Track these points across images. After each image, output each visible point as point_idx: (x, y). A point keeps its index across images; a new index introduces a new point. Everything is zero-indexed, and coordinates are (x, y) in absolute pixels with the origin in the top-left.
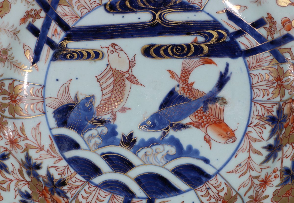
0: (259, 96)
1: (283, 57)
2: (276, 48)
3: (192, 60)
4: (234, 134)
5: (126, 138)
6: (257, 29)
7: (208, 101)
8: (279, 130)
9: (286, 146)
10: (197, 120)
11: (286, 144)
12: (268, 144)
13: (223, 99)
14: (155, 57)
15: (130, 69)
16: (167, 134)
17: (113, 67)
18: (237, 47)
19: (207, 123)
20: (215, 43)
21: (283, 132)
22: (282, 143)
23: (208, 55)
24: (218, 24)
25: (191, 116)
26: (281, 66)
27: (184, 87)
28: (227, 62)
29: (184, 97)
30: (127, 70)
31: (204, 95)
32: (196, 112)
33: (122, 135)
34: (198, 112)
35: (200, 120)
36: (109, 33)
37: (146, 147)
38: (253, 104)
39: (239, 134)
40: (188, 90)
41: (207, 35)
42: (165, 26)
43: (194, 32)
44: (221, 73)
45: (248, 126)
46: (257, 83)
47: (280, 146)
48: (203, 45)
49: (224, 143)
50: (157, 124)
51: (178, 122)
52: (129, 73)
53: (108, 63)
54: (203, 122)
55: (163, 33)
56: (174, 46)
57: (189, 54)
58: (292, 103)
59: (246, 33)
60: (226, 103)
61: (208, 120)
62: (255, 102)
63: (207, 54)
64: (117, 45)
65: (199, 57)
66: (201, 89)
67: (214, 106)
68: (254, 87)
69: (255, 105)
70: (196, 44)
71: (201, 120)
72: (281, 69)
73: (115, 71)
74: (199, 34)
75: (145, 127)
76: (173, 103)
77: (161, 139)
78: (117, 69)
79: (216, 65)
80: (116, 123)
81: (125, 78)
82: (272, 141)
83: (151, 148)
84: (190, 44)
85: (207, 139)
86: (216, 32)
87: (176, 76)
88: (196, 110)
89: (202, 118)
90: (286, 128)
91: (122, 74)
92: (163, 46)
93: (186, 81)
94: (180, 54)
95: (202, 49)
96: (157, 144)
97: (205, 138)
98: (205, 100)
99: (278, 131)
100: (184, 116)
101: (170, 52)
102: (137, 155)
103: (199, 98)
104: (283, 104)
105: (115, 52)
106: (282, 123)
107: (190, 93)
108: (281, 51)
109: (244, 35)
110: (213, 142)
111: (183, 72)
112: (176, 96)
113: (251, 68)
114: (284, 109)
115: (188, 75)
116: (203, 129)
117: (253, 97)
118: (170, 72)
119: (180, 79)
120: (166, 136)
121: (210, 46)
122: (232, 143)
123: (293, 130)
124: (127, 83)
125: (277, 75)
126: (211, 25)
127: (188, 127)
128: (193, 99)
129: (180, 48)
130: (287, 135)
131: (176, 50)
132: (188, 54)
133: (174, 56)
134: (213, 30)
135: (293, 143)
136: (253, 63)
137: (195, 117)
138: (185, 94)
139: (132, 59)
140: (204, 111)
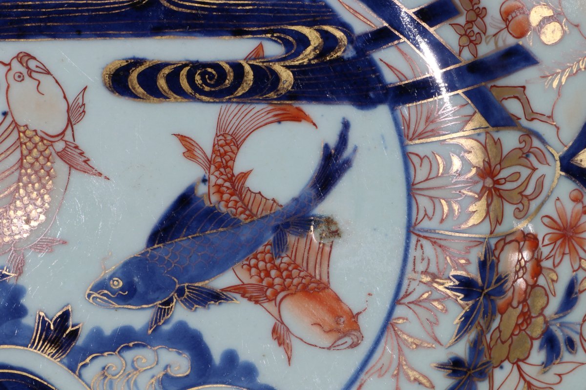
0: (430, 219)
1: (503, 110)
2: (483, 84)
3: (246, 107)
4: (356, 322)
5: (49, 324)
6: (431, 26)
7: (287, 225)
8: (484, 318)
9: (502, 367)
10: (254, 280)
11: (502, 361)
12: (451, 356)
13: (329, 221)
14: (141, 97)
15: (70, 128)
16: (166, 317)
17: (21, 121)
18: (374, 76)
19: (283, 290)
20: (313, 62)
21: (495, 325)
22: (490, 358)
23: (292, 96)
24: (324, 10)
25: (238, 268)
26: (496, 136)
27: (220, 186)
28: (344, 118)
29: (219, 214)
30: (60, 131)
31: (276, 208)
32: (251, 256)
33: (40, 316)
34: (259, 256)
35: (262, 280)
36: (12, 22)
37: (106, 354)
38: (414, 239)
39: (370, 325)
40: (232, 195)
41: (291, 39)
42: (175, 8)
43: (255, 29)
44: (326, 147)
45: (396, 301)
46: (427, 179)
47: (484, 364)
48: (278, 67)
49: (329, 348)
50: (141, 288)
51: (200, 284)
52: (66, 138)
53: (6, 109)
54: (271, 285)
55: (166, 28)
56: (196, 67)
57: (240, 92)
58: (522, 243)
59: (401, 36)
60: (336, 233)
61: (285, 280)
62: (419, 236)
63: (289, 92)
64: (34, 58)
65: (268, 101)
66: (269, 194)
67: (303, 241)
68: (418, 192)
69: (419, 244)
70: (260, 64)
71: (266, 279)
72: (495, 143)
73: (24, 132)
74: (269, 35)
75: (104, 295)
76: (188, 229)
77: (150, 332)
78: (32, 127)
79: (314, 124)
80: (23, 281)
81: (54, 154)
82: (461, 350)
83: (121, 356)
84: (242, 62)
85: (280, 335)
86: (317, 30)
87: (198, 153)
88: (252, 251)
89: (268, 274)
90: (502, 314)
91: (45, 142)
92: (166, 65)
93: (226, 167)
94: (213, 89)
95: (277, 78)
96: (136, 346)
97: (274, 331)
98: (279, 223)
99: (482, 322)
100: (219, 266)
101: (184, 83)
102: (80, 376)
103: (263, 218)
104: (496, 245)
105: (27, 78)
106: (492, 297)
107: (236, 202)
108: (495, 93)
109: (396, 42)
110: (296, 345)
111: (220, 143)
112: (198, 209)
113: (410, 136)
114: (498, 259)
115: (232, 152)
116: (270, 306)
117: (413, 221)
118: (183, 139)
119: (210, 162)
120: (164, 323)
121: (298, 71)
122: (350, 350)
123: (522, 324)
124: (60, 167)
125: (484, 161)
126: (304, 12)
127: (227, 299)
128: (246, 219)
129: (214, 72)
130: (506, 335)
131: (203, 79)
132: (236, 89)
133: (196, 94)
134: (309, 25)
135: (523, 361)
136: (417, 123)
137: (250, 270)
138: (223, 203)
139: (76, 99)
140: (276, 254)
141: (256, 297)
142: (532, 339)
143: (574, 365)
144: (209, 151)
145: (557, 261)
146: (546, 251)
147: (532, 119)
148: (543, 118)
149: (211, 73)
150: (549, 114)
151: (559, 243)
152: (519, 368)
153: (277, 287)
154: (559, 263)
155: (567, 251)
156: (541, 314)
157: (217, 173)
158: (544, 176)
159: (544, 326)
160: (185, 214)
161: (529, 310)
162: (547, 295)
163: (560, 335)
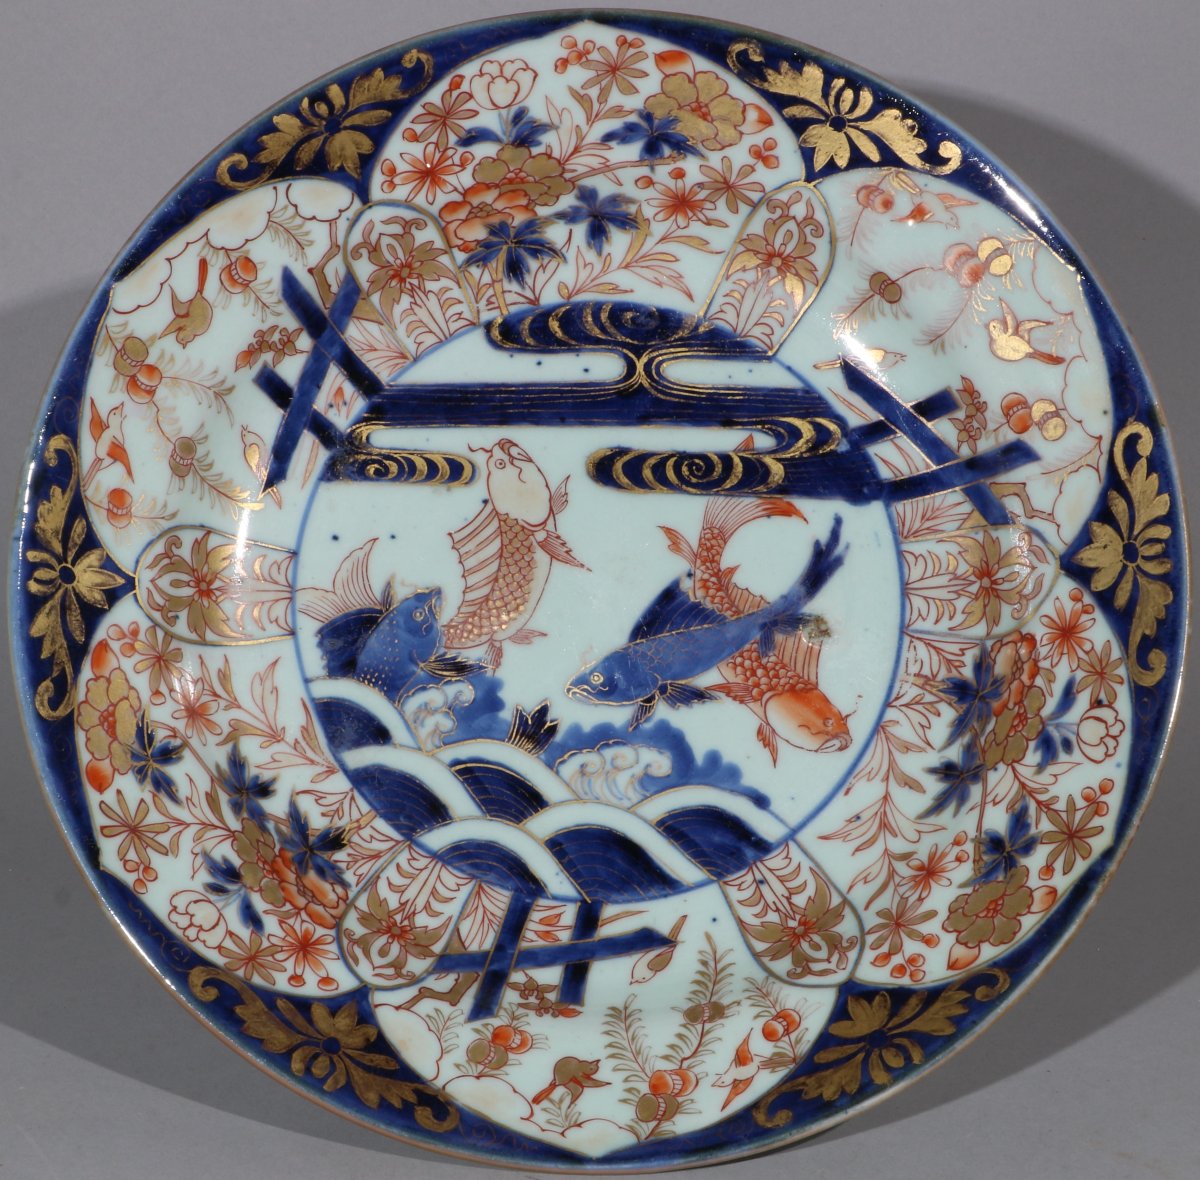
0: (924, 619)
1: (1002, 508)
2: (982, 481)
3: (734, 501)
4: (845, 725)
5: (527, 719)
6: (929, 420)
7: (775, 623)
8: (978, 721)
9: (996, 769)
10: (740, 679)
11: (997, 763)
12: (943, 760)
13: (819, 620)
14: (625, 486)
15: (551, 518)
16: (648, 715)
17: (502, 509)
18: (868, 471)
19: (769, 690)
20: (805, 455)
21: (990, 727)
22: (984, 760)
23: (783, 489)
24: (818, 401)
25: (723, 666)
26: (994, 534)
27: (707, 581)
28: (836, 515)
29: (704, 610)
30: (542, 521)
31: (763, 605)
32: (737, 654)
33: (517, 710)
34: (745, 654)
35: (747, 679)
36: (494, 408)
37: (584, 751)
38: (907, 640)
39: (859, 728)
40: (718, 590)
41: (782, 431)
42: (662, 397)
43: (746, 420)
44: (817, 544)
45: (887, 704)
46: (922, 579)
47: (978, 767)
48: (768, 460)
49: (816, 751)
50: (622, 684)
51: (683, 682)
52: (547, 528)
53: (487, 497)
54: (757, 685)
55: (653, 417)
56: (683, 457)
57: (728, 485)
58: (1019, 644)
59: (897, 431)
60: (826, 633)
61: (771, 680)
62: (913, 637)
63: (779, 485)
64: (516, 445)
65: (756, 494)
66: (756, 590)
67: (791, 640)
68: (912, 592)
69: (912, 645)
70: (750, 456)
71: (751, 679)
72: (994, 542)
73: (505, 521)
74: (759, 427)
75: (584, 690)
76: (672, 625)
77: (631, 729)
78: (513, 515)
79: (805, 520)
80: (502, 673)
81: (535, 544)
82: (954, 754)
83: (601, 755)
84: (731, 454)
85: (765, 736)
86: (810, 423)
87: (683, 546)
88: (738, 649)
89: (754, 673)
90: (997, 716)
91: (526, 531)
92: (651, 455)
93: (712, 561)
94: (700, 481)
95: (767, 471)
96: (616, 743)
97: (760, 732)
98: (767, 620)
99: (976, 725)
100: (703, 664)
101: (671, 474)
102: (557, 773)
103: (749, 615)
104: (992, 646)
105: (508, 465)
106: (988, 700)
107: (723, 598)
108: (995, 491)
109: (892, 437)
110: (782, 746)
111: (706, 536)
112: (683, 603)
113: (905, 534)
114: (994, 661)
115: (719, 546)
116: (756, 706)
117: (907, 621)
118: (669, 532)
119: (696, 556)
120: (645, 721)
121: (789, 464)
122: (839, 753)
123: (1018, 725)
124: (541, 557)
125: (982, 560)
126: (797, 403)
127: (711, 698)
128: (732, 616)
129: (701, 464)
130: (1001, 737)
131: (690, 470)
132: (725, 481)
133: (682, 485)
134: (802, 416)
135: (1018, 762)
136: (913, 521)
137: (735, 669)
138: (708, 599)
139: (559, 487)
140: (763, 653)
141: (742, 696)
142: (1028, 740)
143: (1070, 766)
144: (695, 544)
145: (1055, 661)
146: (1043, 651)
147: (1033, 517)
148: (1044, 516)
149: (698, 464)
150: (1050, 512)
151: (1057, 642)
152: (1014, 769)
153: (763, 687)
154: (1057, 664)
155: (1065, 651)
156: (1038, 714)
157: (703, 568)
158: (1043, 575)
159: (1041, 727)
160: (669, 608)
161: (1025, 711)
162: (1043, 695)
163: (1056, 735)
